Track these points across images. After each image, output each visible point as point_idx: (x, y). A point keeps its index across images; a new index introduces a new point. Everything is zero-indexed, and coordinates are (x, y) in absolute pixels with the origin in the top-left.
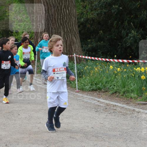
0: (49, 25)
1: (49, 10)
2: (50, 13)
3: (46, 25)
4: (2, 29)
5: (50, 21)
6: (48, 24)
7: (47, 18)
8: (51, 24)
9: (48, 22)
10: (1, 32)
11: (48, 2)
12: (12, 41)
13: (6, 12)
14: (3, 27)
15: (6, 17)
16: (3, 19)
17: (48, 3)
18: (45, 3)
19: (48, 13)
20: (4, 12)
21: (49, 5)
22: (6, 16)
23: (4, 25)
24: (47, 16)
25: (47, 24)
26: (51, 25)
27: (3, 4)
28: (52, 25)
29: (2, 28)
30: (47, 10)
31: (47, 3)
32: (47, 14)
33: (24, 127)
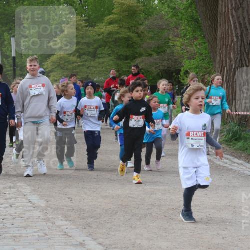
0: (242, 62)
1: (244, 36)
2: (245, 41)
3: (238, 61)
4: (161, 68)
5: (245, 54)
6: (241, 60)
7: (239, 50)
8: (246, 59)
9: (241, 56)
10: (161, 74)
11: (242, 22)
12: (163, 85)
13: (170, 39)
14: (164, 64)
15: (169, 49)
16: (165, 52)
17: (243, 25)
18: (238, 24)
19: (242, 41)
20: (165, 40)
21: (243, 27)
22: (169, 47)
23: (165, 62)
24: (239, 46)
25: (239, 59)
26: (246, 61)
27: (165, 27)
28: (248, 62)
29: (163, 66)
30: (241, 36)
31: (240, 25)
32: (239, 43)
33: (199, 235)
